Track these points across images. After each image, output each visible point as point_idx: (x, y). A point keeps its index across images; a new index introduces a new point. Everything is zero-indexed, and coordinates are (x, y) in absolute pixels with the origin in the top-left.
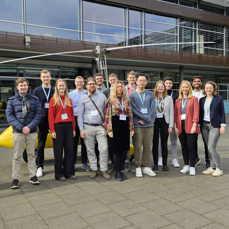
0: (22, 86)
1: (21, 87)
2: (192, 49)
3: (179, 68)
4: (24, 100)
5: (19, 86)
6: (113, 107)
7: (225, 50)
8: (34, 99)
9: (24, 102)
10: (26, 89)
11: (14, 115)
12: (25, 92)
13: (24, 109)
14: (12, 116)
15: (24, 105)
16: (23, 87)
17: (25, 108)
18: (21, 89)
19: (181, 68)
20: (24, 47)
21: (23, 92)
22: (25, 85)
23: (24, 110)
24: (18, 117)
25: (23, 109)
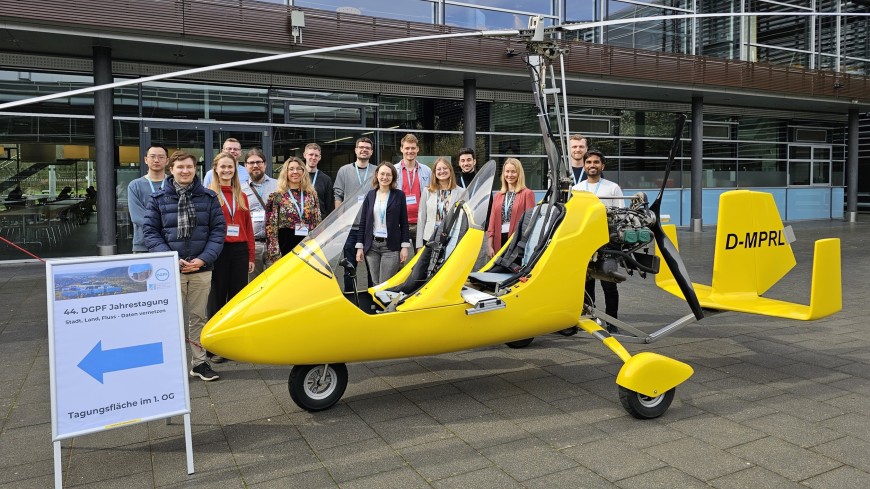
0: (181, 167)
1: (179, 170)
2: (728, 49)
3: (691, 100)
4: (182, 201)
5: (175, 167)
6: (282, 209)
7: (813, 51)
8: (207, 198)
9: (181, 205)
10: (190, 173)
11: (160, 232)
12: (187, 180)
13: (183, 219)
14: (153, 235)
15: (182, 211)
16: (185, 170)
17: (185, 218)
18: (181, 174)
19: (697, 100)
20: (286, 41)
21: (183, 180)
22: (189, 167)
23: (182, 223)
24: (169, 236)
25: (179, 220)
